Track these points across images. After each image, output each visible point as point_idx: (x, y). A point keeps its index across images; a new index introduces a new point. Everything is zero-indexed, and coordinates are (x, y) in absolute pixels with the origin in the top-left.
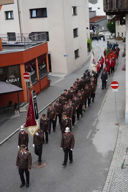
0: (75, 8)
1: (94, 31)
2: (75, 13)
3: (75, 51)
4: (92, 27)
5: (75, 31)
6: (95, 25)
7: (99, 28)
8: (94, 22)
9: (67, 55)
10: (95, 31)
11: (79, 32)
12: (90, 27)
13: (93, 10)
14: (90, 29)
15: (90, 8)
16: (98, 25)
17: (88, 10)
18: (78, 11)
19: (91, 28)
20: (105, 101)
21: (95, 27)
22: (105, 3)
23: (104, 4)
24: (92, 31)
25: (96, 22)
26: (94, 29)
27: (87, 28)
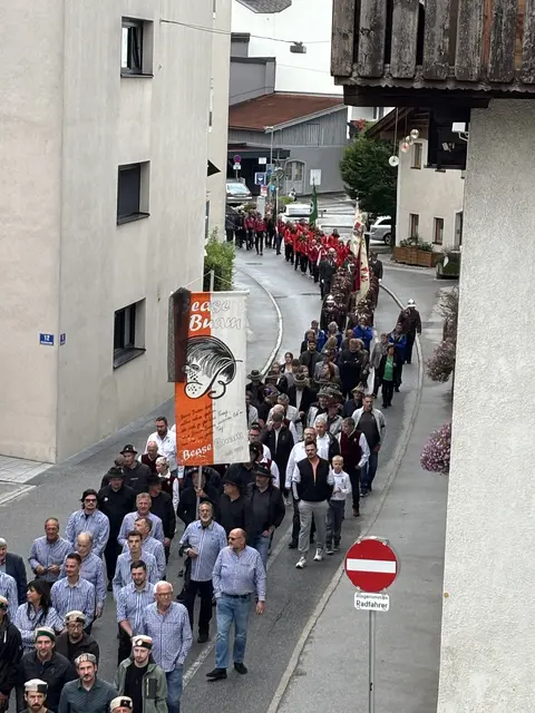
0: (138, 31)
1: (255, 191)
2: (137, 65)
3: (120, 315)
4: (245, 165)
5: (132, 178)
6: (265, 153)
7: (286, 174)
8: (261, 133)
9: (63, 339)
10: (264, 193)
11: (156, 190)
12: (231, 161)
14: (231, 174)
15: (241, 39)
16: (285, 154)
17: (224, 49)
18: (160, 48)
19: (237, 166)
20: (297, 673)
21: (262, 161)
22: (347, 27)
23: (337, 34)
24: (239, 188)
25: (269, 129)
26: (258, 178)
27: (212, 170)
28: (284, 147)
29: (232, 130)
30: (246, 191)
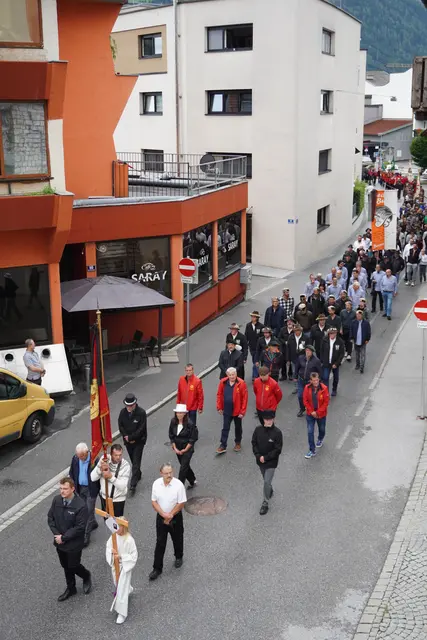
0: (327, 95)
1: (374, 160)
2: (327, 109)
3: (320, 211)
4: (370, 150)
5: (324, 155)
6: (378, 144)
7: (387, 152)
8: (376, 136)
9: (297, 221)
10: (377, 161)
11: (334, 161)
12: (364, 148)
13: (374, 102)
14: (364, 153)
15: (368, 97)
16: (386, 144)
17: (363, 102)
18: (336, 102)
19: (366, 150)
20: (392, 353)
21: (377, 147)
22: (418, 87)
23: (414, 90)
24: (367, 159)
25: (380, 134)
26: (375, 154)
27: (357, 151)
28: (387, 141)
29: (365, 135)
30: (370, 160)
